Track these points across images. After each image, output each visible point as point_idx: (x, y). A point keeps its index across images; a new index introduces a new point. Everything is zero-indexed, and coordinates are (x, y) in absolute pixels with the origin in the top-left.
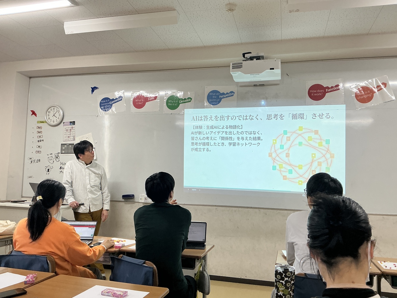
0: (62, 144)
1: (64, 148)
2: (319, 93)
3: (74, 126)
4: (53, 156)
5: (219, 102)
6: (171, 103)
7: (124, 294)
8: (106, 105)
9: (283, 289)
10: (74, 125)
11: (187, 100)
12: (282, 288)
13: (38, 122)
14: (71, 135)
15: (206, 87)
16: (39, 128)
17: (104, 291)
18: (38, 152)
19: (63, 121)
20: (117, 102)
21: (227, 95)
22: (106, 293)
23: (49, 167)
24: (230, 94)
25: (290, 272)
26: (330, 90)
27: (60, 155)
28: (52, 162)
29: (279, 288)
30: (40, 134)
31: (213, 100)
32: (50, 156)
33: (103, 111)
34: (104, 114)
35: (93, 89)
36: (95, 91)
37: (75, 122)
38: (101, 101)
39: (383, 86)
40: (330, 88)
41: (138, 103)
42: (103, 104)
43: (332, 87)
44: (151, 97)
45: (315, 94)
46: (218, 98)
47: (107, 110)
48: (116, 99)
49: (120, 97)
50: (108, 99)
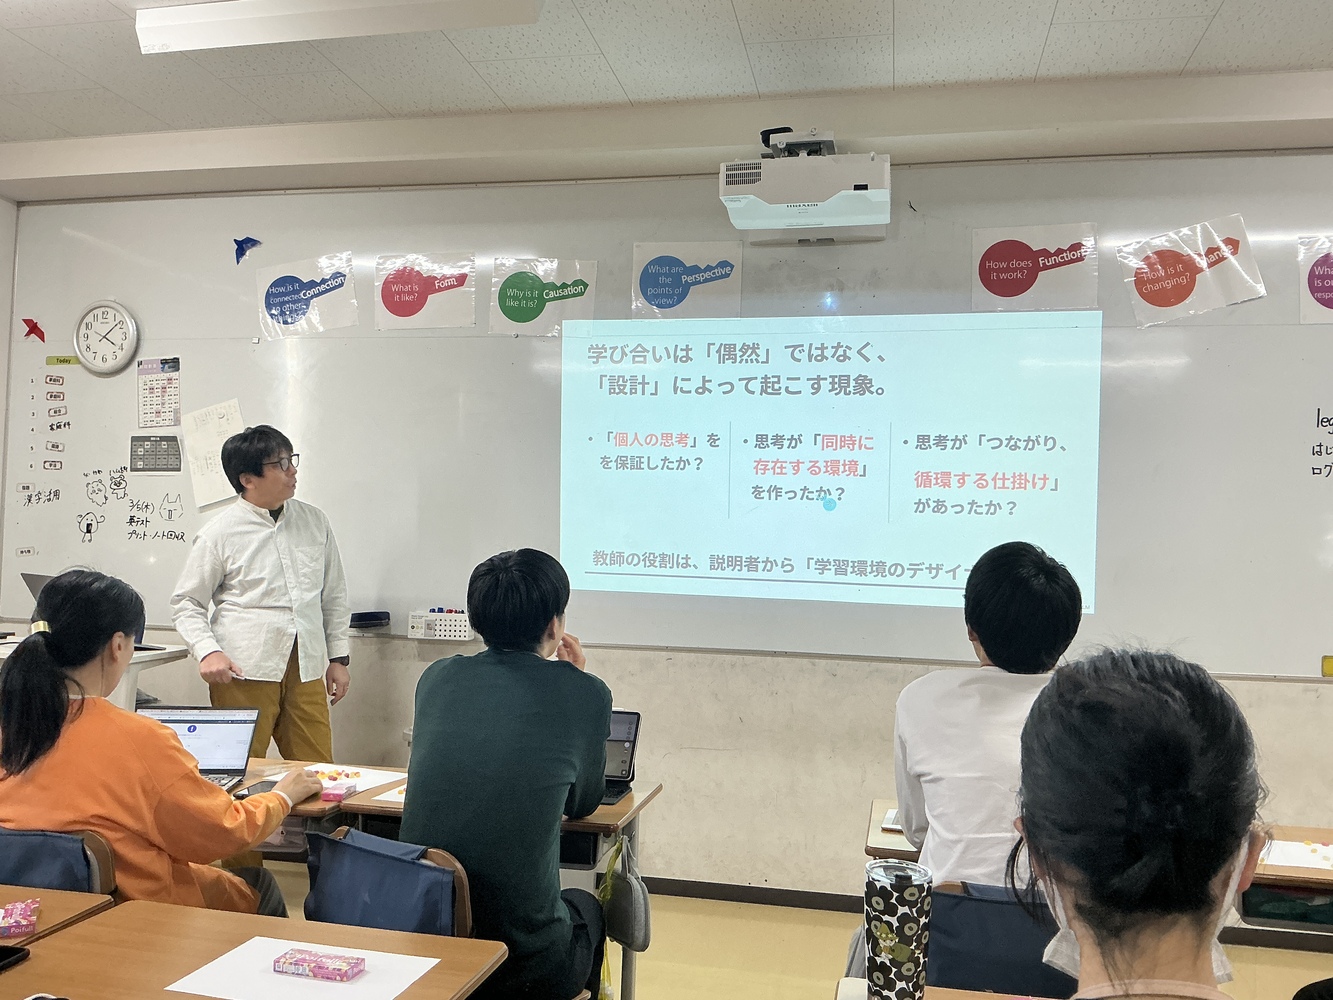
0: (134, 439)
1: (141, 451)
2: (1015, 270)
3: (174, 375)
4: (105, 478)
5: (681, 297)
6: (515, 298)
7: (352, 968)
8: (288, 302)
9: (893, 943)
10: (177, 373)
11: (573, 290)
12: (888, 941)
13: (50, 361)
14: (167, 406)
15: (637, 246)
16: (54, 380)
17: (283, 960)
18: (53, 464)
19: (139, 358)
20: (327, 291)
21: (706, 275)
22: (291, 964)
23: (90, 516)
24: (719, 271)
25: (916, 886)
26: (1052, 261)
27: (128, 474)
28: (100, 498)
29: (880, 941)
30: (56, 404)
31: (660, 291)
32: (93, 478)
33: (276, 324)
34: (282, 335)
35: (242, 247)
36: (247, 252)
37: (178, 359)
38: (271, 287)
39: (1226, 251)
40: (1052, 255)
41: (400, 298)
42: (278, 300)
43: (1059, 251)
44: (445, 278)
45: (1003, 275)
46: (676, 282)
47: (291, 320)
48: (324, 281)
49: (336, 275)
50: (293, 280)
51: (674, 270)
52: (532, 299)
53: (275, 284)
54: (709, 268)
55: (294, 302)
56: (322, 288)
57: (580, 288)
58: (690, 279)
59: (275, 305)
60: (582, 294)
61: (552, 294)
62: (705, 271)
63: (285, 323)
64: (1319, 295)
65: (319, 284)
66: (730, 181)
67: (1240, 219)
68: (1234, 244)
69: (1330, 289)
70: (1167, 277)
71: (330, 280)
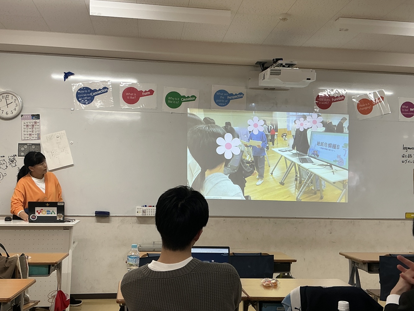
0: (20, 144)
1: (23, 149)
3: (37, 121)
4: (6, 159)
14: (34, 132)
15: (213, 86)
19: (22, 114)
27: (17, 158)
28: (4, 167)
32: (1, 159)
33: (81, 104)
34: (83, 108)
35: (67, 75)
36: (69, 77)
37: (39, 115)
38: (79, 90)
39: (381, 99)
40: (336, 98)
41: (129, 98)
42: (81, 95)
43: (337, 97)
44: (146, 92)
45: (322, 103)
46: (226, 98)
47: (87, 103)
48: (100, 90)
49: (105, 88)
50: (87, 89)
51: (225, 94)
52: (177, 101)
53: (80, 89)
54: (236, 95)
55: (88, 97)
56: (99, 92)
57: (193, 98)
58: (230, 98)
59: (81, 97)
60: (194, 100)
61: (184, 100)
62: (235, 95)
63: (85, 104)
64: (403, 113)
65: (98, 91)
66: (272, 74)
67: (384, 91)
68: (383, 98)
69: (406, 112)
70: (366, 106)
71: (102, 89)
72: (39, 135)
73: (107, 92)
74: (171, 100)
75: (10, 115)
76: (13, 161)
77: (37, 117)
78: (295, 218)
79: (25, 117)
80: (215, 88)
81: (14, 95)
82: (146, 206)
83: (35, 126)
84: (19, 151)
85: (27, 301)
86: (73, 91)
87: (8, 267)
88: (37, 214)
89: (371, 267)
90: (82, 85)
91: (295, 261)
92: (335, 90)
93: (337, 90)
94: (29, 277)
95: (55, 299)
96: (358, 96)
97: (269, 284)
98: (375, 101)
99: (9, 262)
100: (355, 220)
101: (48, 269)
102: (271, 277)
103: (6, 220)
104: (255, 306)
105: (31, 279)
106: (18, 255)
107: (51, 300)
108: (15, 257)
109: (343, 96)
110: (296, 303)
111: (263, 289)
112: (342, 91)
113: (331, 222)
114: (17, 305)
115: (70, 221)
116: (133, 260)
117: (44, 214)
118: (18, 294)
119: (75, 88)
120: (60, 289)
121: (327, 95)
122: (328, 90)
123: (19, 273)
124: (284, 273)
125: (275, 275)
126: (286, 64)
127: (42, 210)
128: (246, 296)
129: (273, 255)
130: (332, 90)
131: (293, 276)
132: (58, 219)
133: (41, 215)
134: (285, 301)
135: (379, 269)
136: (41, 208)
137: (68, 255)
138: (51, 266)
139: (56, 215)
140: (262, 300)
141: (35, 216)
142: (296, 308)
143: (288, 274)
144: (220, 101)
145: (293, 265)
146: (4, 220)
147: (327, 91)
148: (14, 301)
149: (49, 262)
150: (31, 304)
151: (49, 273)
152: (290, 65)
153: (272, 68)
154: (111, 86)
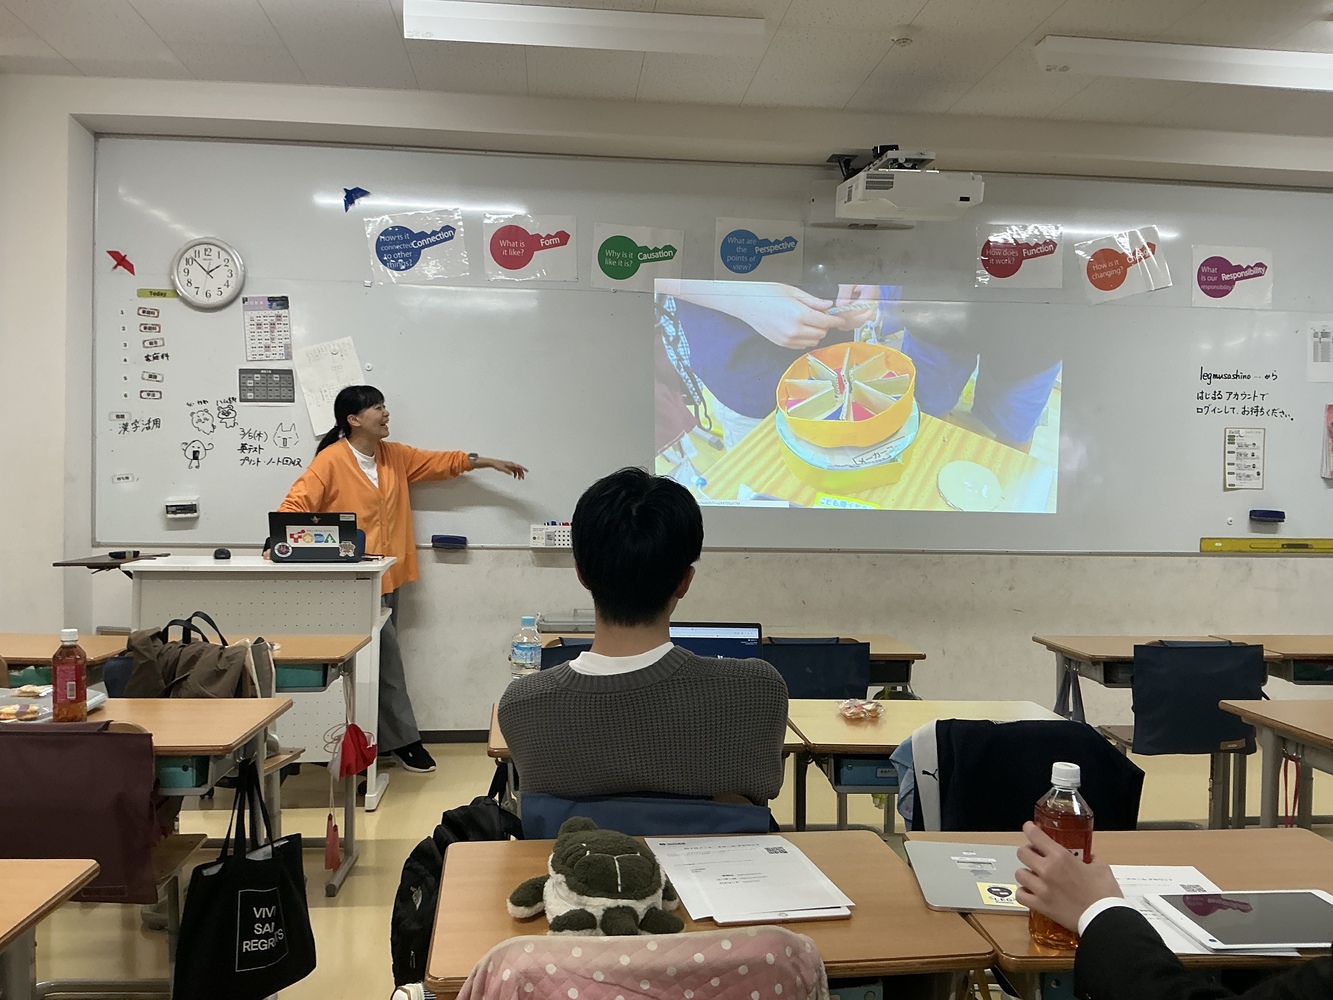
0: (242, 371)
3: (283, 312)
4: (212, 407)
10: (286, 311)
13: (141, 293)
14: (276, 341)
15: (719, 220)
16: (147, 312)
18: (151, 394)
19: (244, 296)
23: (196, 444)
27: (237, 405)
28: (207, 427)
30: (151, 336)
32: (197, 407)
33: (388, 270)
34: (394, 280)
35: (351, 196)
36: (356, 201)
37: (287, 298)
38: (381, 235)
39: (1148, 250)
40: (1033, 248)
41: (508, 253)
42: (389, 248)
43: (1037, 245)
44: (549, 237)
45: (998, 261)
46: (751, 252)
47: (403, 267)
48: (434, 233)
49: (446, 228)
50: (403, 230)
51: (749, 242)
52: (628, 259)
53: (385, 233)
54: (777, 242)
55: (405, 251)
56: (433, 239)
57: (668, 254)
58: (762, 250)
59: (387, 252)
60: (671, 258)
61: (645, 257)
62: (774, 244)
63: (398, 269)
64: (1203, 287)
65: (430, 236)
66: (869, 186)
67: (1156, 229)
68: (1152, 247)
69: (1211, 283)
70: (1108, 269)
71: (440, 232)
72: (288, 347)
73: (451, 238)
74: (613, 258)
75: (215, 299)
76: (229, 413)
77: (283, 302)
78: (923, 552)
79: (251, 303)
80: (725, 226)
81: (222, 249)
82: (554, 524)
83: (277, 326)
84: (242, 387)
85: (273, 749)
86: (368, 236)
87: (225, 671)
88: (290, 543)
89: (1112, 671)
90: (389, 222)
91: (923, 657)
92: (1031, 228)
93: (1036, 227)
94: (277, 691)
95: (340, 744)
96: (1090, 242)
97: (858, 714)
98: (1134, 254)
99: (227, 657)
100: (1072, 557)
101: (321, 673)
102: (863, 696)
103: (216, 557)
104: (824, 766)
105: (279, 699)
106: (248, 641)
107: (331, 747)
108: (240, 646)
109: (1051, 241)
110: (927, 758)
111: (842, 725)
112: (1050, 230)
113: (1012, 561)
114: (250, 760)
115: (371, 560)
116: (526, 654)
117: (308, 542)
118: (251, 734)
119: (372, 230)
120: (353, 719)
121: (1012, 241)
122: (1014, 228)
123: (253, 684)
124: (893, 685)
125: (872, 690)
126: (907, 161)
127: (303, 531)
128: (803, 742)
129: (868, 644)
130: (1025, 228)
131: (916, 694)
132: (342, 554)
133: (301, 544)
134: (897, 755)
135: (1132, 677)
136: (300, 528)
137: (370, 639)
138: (329, 667)
139: (337, 545)
140: (842, 751)
141: (287, 548)
142: (925, 772)
143: (905, 688)
144: (737, 259)
145: (916, 667)
146: (212, 557)
147: (1011, 229)
148: (242, 752)
149: (324, 657)
150: (284, 757)
151: (325, 684)
152: (917, 163)
153: (872, 171)
154: (461, 223)
